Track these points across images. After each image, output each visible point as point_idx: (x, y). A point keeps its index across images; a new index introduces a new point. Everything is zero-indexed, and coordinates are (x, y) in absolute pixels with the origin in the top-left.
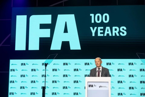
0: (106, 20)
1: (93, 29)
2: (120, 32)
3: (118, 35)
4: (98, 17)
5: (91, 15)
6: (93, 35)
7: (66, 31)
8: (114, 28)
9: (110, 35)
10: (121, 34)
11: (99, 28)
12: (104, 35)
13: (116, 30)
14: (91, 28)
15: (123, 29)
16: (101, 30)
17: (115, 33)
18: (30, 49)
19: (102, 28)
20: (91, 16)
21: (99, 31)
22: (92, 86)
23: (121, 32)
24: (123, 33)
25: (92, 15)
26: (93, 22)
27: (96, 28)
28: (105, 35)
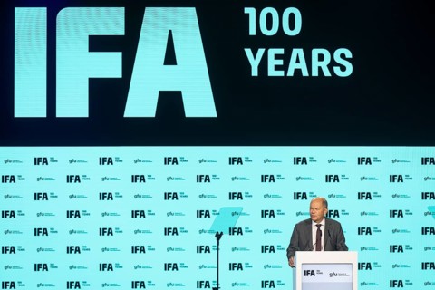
0: (292, 26)
1: (255, 54)
2: (332, 64)
3: (327, 73)
4: (269, 17)
5: (247, 10)
6: (255, 73)
7: (170, 59)
8: (315, 52)
9: (305, 73)
10: (337, 70)
11: (272, 52)
12: (286, 73)
13: (321, 58)
14: (248, 52)
15: (343, 56)
16: (277, 57)
17: (320, 69)
18: (60, 113)
19: (281, 51)
20: (248, 15)
21: (272, 62)
22: (313, 273)
23: (338, 65)
24: (343, 68)
25: (250, 11)
26: (252, 32)
27: (261, 52)
28: (288, 75)
